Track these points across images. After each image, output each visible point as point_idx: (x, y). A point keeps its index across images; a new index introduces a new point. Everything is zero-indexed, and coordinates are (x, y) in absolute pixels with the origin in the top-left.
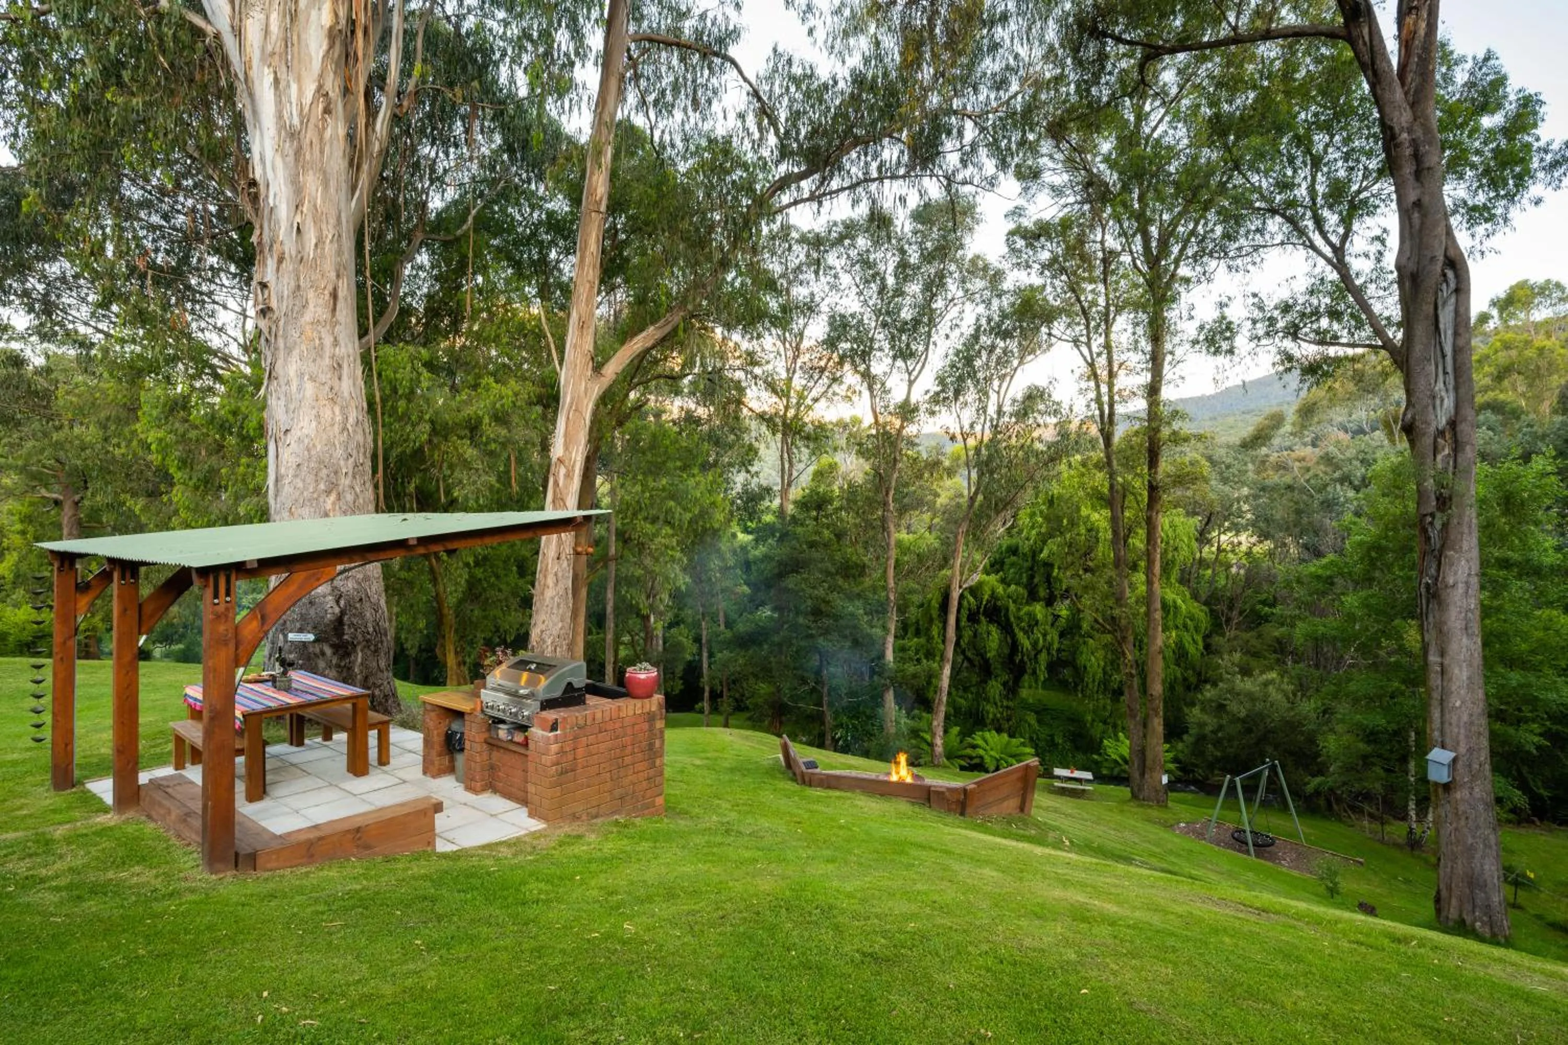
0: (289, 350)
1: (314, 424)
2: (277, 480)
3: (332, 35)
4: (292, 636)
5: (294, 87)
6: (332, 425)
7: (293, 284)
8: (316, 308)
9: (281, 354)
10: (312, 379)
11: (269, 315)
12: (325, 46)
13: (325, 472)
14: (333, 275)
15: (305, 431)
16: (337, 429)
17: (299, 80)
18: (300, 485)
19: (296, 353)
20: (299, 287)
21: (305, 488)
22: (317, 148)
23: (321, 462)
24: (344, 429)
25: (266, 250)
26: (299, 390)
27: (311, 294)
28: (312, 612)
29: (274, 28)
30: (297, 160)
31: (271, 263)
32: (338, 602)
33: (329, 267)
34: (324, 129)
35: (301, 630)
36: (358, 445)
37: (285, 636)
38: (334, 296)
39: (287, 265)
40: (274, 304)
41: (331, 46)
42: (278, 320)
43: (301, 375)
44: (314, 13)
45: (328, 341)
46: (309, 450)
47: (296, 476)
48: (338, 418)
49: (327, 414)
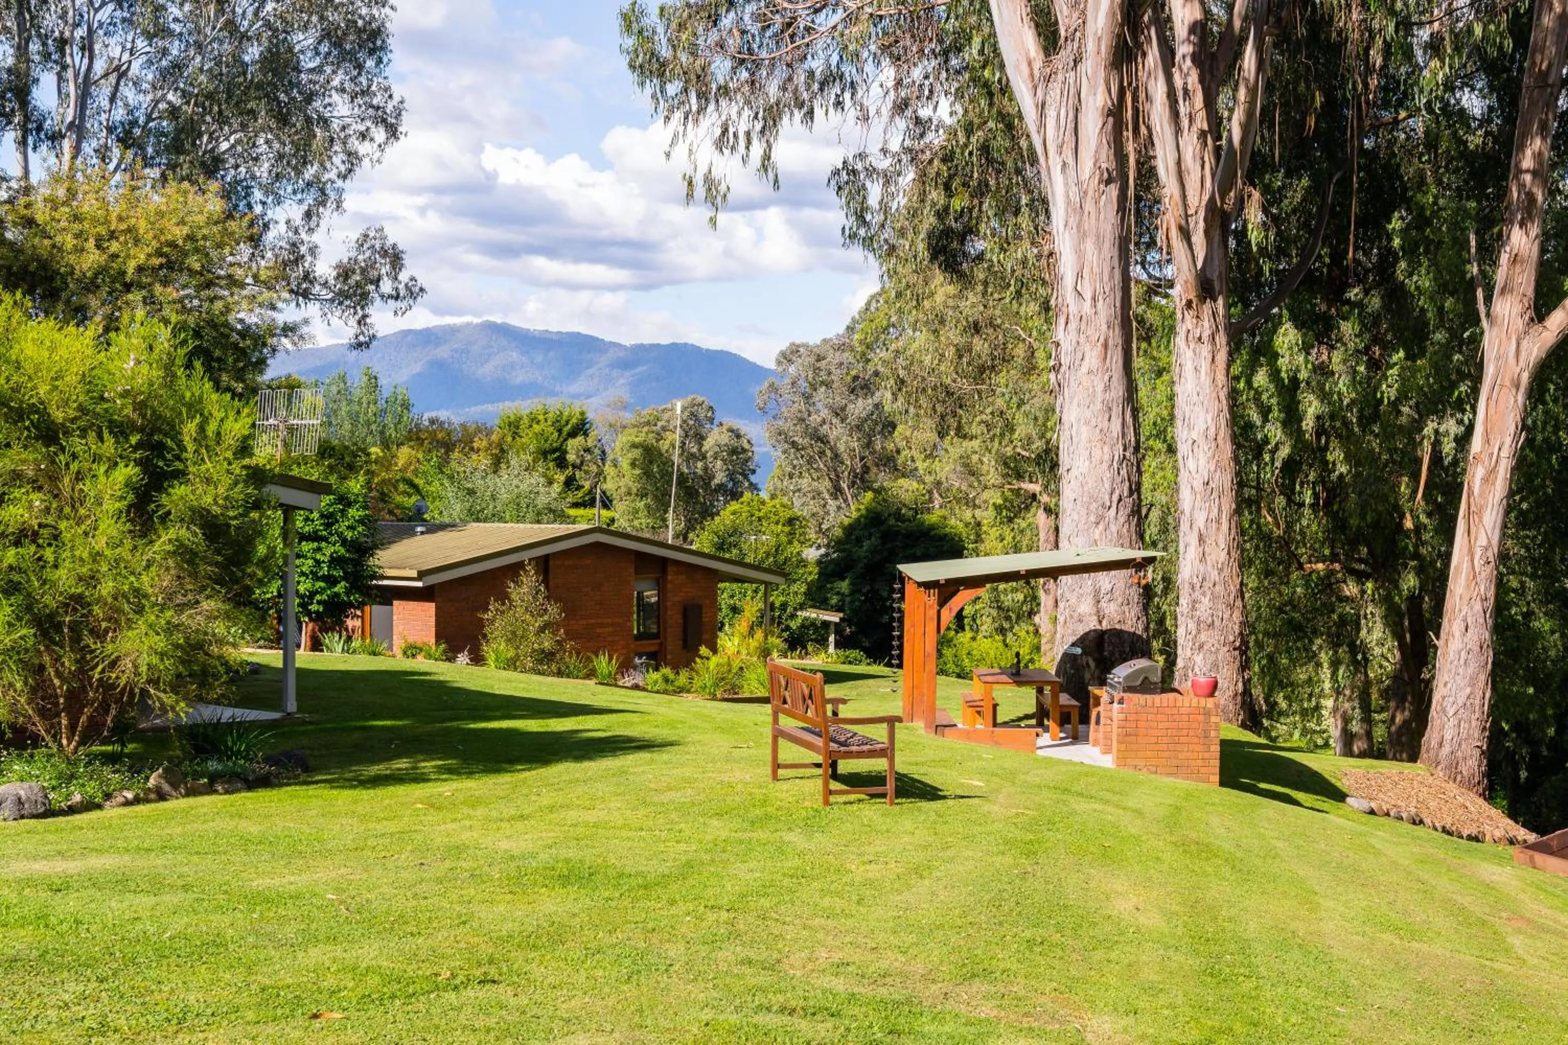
0: (1071, 399)
3: (1105, 113)
6: (1101, 463)
7: (1074, 340)
8: (1091, 358)
9: (1066, 403)
11: (1060, 369)
12: (1100, 124)
13: (1095, 505)
14: (1104, 327)
16: (1105, 466)
19: (1077, 401)
20: (1079, 342)
24: (1110, 466)
26: (1077, 434)
27: (1087, 348)
28: (1080, 628)
29: (1063, 121)
30: (1079, 232)
33: (1101, 322)
34: (1100, 197)
35: (1073, 645)
38: (1106, 346)
39: (1073, 326)
40: (1062, 360)
41: (1105, 122)
42: (1065, 373)
43: (1079, 421)
44: (1091, 100)
45: (1100, 387)
48: (1106, 457)
49: (1097, 453)
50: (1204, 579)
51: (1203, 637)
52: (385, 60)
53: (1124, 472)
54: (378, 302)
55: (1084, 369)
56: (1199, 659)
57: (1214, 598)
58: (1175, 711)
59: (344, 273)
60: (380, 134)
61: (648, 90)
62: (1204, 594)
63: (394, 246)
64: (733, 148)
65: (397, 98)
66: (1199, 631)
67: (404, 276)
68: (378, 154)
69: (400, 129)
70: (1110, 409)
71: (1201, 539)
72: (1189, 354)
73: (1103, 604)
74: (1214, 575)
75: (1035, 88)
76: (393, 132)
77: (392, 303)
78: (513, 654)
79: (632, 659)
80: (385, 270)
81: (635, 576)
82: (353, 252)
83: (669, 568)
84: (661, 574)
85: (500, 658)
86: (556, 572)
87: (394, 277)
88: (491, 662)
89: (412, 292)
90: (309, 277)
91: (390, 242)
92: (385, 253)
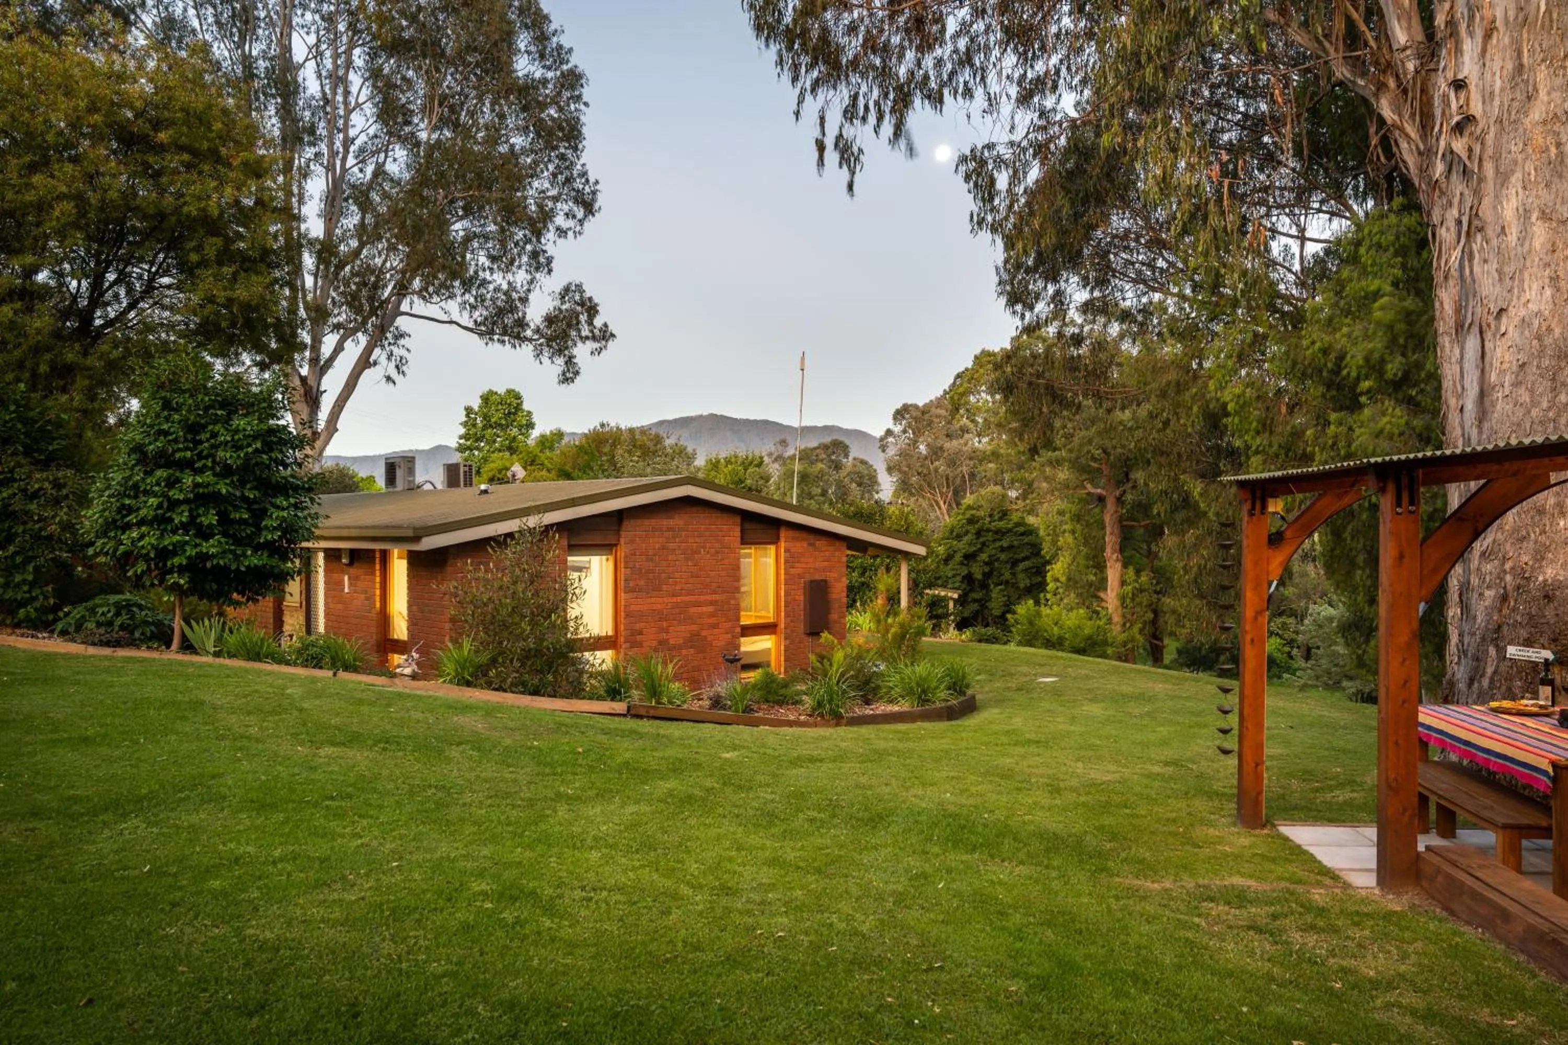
0: (1503, 178)
1: (1548, 292)
2: (1482, 394)
4: (1512, 651)
7: (1510, 66)
9: (1489, 187)
10: (1545, 216)
11: (1470, 128)
15: (1533, 307)
18: (1525, 397)
19: (1516, 179)
20: (1521, 66)
21: (1535, 403)
25: (1463, 27)
26: (1521, 240)
27: (1542, 75)
28: (1549, 612)
31: (1470, 47)
35: (1528, 643)
37: (1501, 651)
39: (1502, 38)
40: (1476, 108)
42: (1485, 132)
43: (1524, 214)
46: (1539, 338)
47: (1516, 384)
52: (580, 146)
54: (580, 344)
59: (550, 320)
60: (580, 213)
61: (774, 48)
63: (590, 299)
64: (864, 119)
65: (592, 180)
67: (598, 322)
68: (578, 228)
69: (596, 206)
76: (589, 206)
77: (591, 345)
78: (484, 658)
79: (738, 647)
80: (583, 318)
81: (745, 542)
82: (557, 303)
83: (783, 533)
84: (775, 541)
85: (462, 665)
86: (631, 531)
87: (590, 323)
88: (450, 668)
89: (605, 336)
90: (522, 323)
91: (588, 294)
92: (582, 304)
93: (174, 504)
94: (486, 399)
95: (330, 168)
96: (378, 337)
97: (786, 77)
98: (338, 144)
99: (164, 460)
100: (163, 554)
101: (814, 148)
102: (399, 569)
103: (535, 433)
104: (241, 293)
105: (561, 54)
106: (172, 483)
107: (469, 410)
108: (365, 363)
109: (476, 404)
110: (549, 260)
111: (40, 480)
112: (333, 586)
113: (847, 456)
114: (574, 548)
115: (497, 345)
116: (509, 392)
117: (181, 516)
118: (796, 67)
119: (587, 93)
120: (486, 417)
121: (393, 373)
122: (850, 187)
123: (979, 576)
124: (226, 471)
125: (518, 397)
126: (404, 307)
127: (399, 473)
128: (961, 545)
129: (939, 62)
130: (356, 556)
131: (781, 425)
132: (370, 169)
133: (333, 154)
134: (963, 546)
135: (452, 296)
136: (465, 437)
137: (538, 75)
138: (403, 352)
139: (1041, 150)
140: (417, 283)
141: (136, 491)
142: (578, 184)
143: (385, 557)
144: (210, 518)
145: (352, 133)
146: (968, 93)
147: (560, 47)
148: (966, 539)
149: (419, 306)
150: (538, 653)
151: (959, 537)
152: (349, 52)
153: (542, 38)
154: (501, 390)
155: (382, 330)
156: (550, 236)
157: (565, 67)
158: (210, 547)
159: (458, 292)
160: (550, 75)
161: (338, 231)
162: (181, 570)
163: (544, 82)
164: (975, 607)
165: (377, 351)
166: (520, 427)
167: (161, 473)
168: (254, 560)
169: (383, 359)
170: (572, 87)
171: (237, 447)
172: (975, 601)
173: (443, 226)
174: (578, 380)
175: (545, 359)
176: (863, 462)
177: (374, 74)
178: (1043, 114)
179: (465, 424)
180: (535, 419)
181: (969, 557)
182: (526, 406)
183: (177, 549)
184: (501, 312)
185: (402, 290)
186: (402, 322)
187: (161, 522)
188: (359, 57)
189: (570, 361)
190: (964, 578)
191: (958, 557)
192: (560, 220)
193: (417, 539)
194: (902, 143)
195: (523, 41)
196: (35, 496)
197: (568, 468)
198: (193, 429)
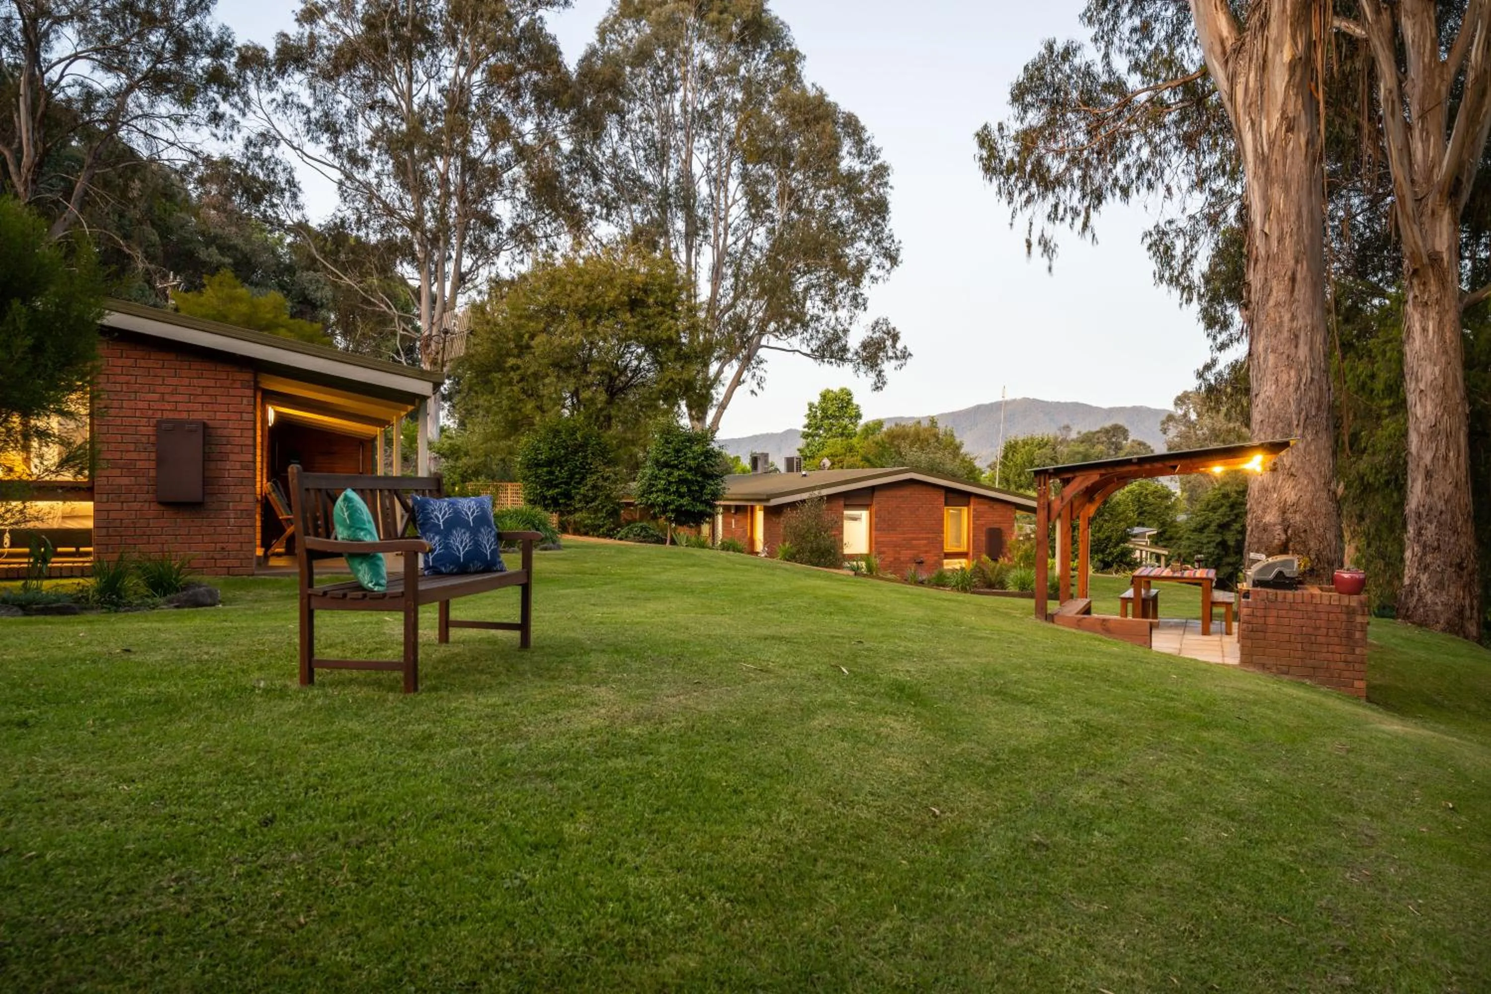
3: (1292, 67)
5: (1265, 123)
6: (1288, 386)
8: (1279, 292)
12: (1287, 78)
13: (1280, 425)
14: (1292, 262)
16: (1291, 388)
17: (1268, 117)
22: (1280, 164)
23: (1277, 417)
24: (1298, 388)
27: (1274, 283)
29: (1251, 84)
30: (1266, 179)
32: (1286, 531)
33: (1289, 257)
34: (1287, 145)
36: (1311, 400)
38: (1293, 279)
41: (1292, 76)
42: (1255, 309)
44: (1278, 57)
45: (1287, 317)
48: (1293, 380)
49: (1284, 377)
50: (1431, 509)
51: (1428, 559)
52: (887, 217)
53: (1312, 394)
54: (887, 362)
55: (1272, 303)
56: (1424, 578)
57: (1440, 525)
58: (1310, 608)
59: (864, 346)
60: (888, 264)
61: (995, 182)
62: (1430, 522)
63: (893, 329)
64: (1062, 220)
65: (896, 241)
66: (1424, 554)
67: (900, 345)
68: (886, 276)
69: (899, 259)
70: (1297, 337)
71: (1428, 475)
72: (1417, 316)
73: (1289, 515)
74: (1441, 505)
75: (1227, 62)
76: (894, 260)
77: (894, 363)
78: (794, 550)
79: (942, 565)
80: (889, 343)
81: (946, 504)
82: (870, 333)
83: (972, 500)
84: (967, 505)
85: (786, 552)
86: (879, 499)
87: (894, 347)
88: (780, 555)
89: (905, 355)
90: (844, 349)
91: (891, 326)
92: (888, 333)
93: (670, 483)
94: (824, 397)
95: (715, 246)
96: (746, 362)
97: (1004, 200)
98: (721, 229)
99: (666, 465)
100: (666, 504)
101: (1025, 244)
102: (760, 516)
103: (862, 422)
104: (685, 376)
105: (873, 154)
106: (669, 474)
107: (811, 406)
108: (738, 381)
109: (816, 400)
110: (865, 300)
111: (608, 471)
112: (726, 525)
113: (1126, 439)
114: (847, 506)
115: (826, 365)
116: (842, 390)
117: (673, 488)
118: (1010, 194)
119: (891, 180)
120: (824, 410)
121: (756, 389)
122: (1050, 269)
123: (1231, 543)
124: (690, 469)
125: (849, 394)
126: (764, 342)
127: (760, 464)
128: (1216, 516)
129: (1127, 167)
130: (738, 509)
131: (1090, 407)
132: (741, 243)
133: (717, 236)
134: (1217, 518)
135: (795, 334)
136: (808, 426)
137: (857, 169)
138: (762, 373)
139: (1213, 220)
140: (772, 325)
141: (656, 477)
142: (886, 244)
143: (752, 507)
144: (684, 489)
145: (730, 220)
146: (1150, 186)
147: (872, 148)
148: (1223, 509)
149: (773, 342)
150: (818, 549)
151: (1214, 509)
152: (728, 166)
153: (860, 142)
154: (836, 389)
155: (748, 358)
156: (866, 282)
157: (877, 162)
158: (684, 501)
159: (799, 331)
160: (866, 168)
161: (721, 291)
162: (673, 511)
163: (862, 173)
164: (1229, 569)
165: (745, 373)
166: (851, 418)
167: (665, 470)
168: (700, 507)
169: (749, 379)
170: (882, 176)
171: (694, 459)
172: (1229, 564)
173: (790, 283)
174: (885, 388)
175: (861, 374)
176: (1140, 444)
177: (745, 176)
178: (1213, 193)
179: (808, 416)
180: (862, 411)
181: (1223, 527)
182: (855, 401)
183: (672, 502)
184: (829, 342)
185: (762, 331)
186: (762, 353)
187: (666, 490)
188: (735, 168)
189: (880, 374)
190: (1218, 544)
191: (1213, 527)
192: (873, 271)
193: (768, 500)
194: (1088, 234)
195: (847, 146)
196: (608, 478)
197: (870, 456)
198: (678, 451)
